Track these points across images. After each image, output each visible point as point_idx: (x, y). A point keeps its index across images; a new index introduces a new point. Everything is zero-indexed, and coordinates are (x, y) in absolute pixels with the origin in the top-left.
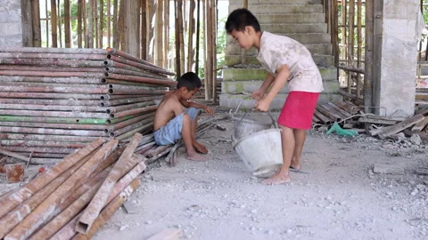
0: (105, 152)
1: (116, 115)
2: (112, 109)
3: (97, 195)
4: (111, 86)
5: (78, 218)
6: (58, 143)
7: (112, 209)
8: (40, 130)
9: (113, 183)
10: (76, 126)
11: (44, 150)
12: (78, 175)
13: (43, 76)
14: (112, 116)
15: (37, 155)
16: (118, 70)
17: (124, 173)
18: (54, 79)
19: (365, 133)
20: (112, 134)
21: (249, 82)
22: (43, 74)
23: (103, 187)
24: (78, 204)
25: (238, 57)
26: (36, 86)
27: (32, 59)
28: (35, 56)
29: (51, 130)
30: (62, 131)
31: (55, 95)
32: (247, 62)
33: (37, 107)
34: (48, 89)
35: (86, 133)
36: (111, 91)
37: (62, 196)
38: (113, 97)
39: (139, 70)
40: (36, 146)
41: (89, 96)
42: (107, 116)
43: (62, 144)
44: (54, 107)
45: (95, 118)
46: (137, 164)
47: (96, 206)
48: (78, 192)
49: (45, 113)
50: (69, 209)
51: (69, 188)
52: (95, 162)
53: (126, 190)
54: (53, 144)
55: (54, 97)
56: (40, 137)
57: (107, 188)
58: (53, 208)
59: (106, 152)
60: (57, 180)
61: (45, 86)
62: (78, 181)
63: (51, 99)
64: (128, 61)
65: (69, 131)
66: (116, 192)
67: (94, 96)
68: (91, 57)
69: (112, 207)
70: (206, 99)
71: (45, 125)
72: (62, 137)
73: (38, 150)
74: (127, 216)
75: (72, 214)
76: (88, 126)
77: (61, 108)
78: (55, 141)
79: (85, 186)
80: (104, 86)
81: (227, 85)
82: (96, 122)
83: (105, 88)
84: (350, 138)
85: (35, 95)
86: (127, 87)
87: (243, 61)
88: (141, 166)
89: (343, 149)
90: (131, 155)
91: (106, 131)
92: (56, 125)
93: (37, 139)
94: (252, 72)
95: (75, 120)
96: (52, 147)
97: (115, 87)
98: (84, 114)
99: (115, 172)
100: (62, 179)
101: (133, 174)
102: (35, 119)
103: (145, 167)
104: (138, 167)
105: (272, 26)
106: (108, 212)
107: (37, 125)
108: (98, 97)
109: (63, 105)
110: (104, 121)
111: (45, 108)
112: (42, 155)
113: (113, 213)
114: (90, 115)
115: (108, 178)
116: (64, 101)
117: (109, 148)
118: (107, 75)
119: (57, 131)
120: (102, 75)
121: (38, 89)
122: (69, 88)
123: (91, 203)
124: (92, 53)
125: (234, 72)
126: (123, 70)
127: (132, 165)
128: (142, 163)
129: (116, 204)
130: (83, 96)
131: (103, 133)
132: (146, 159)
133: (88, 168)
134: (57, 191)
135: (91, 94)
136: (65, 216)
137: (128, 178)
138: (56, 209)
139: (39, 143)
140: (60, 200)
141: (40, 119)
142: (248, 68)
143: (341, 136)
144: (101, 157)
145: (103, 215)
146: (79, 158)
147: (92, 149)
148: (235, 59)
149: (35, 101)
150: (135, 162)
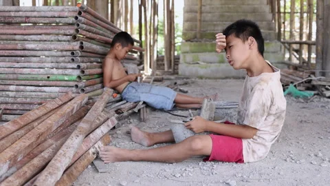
0: (74, 105)
1: (87, 72)
2: (83, 65)
3: (61, 151)
4: (82, 43)
5: (35, 181)
6: (28, 100)
7: (80, 169)
8: (12, 88)
9: (81, 137)
10: (47, 83)
11: (15, 107)
12: (40, 128)
13: (15, 34)
14: (83, 72)
15: (8, 112)
16: (89, 27)
17: (93, 126)
18: (26, 37)
19: (318, 94)
20: (83, 90)
21: (204, 54)
22: (15, 32)
23: (69, 142)
24: (37, 162)
25: (193, 32)
26: (8, 44)
27: (5, 17)
28: (7, 14)
29: (22, 87)
30: (33, 88)
31: (26, 53)
32: (202, 37)
33: (9, 64)
34: (19, 46)
35: (57, 89)
36: (82, 47)
37: (19, 152)
38: (84, 54)
39: (109, 32)
40: (7, 103)
41: (59, 53)
42: (77, 72)
43: (32, 101)
44: (26, 65)
45: (66, 75)
46: (108, 119)
47: (59, 165)
48: (40, 148)
49: (16, 70)
50: (25, 168)
51: (28, 143)
52: (62, 116)
53: (96, 146)
54: (24, 100)
55: (25, 55)
56: (11, 94)
57: (74, 143)
58: (6, 167)
59: (76, 105)
60: (15, 134)
61: (17, 44)
62: (41, 134)
63: (22, 56)
64: (98, 21)
65: (40, 88)
66: (85, 148)
67: (65, 53)
68: (62, 14)
69: (80, 165)
70: (166, 69)
71: (17, 82)
72: (34, 93)
73: (9, 107)
74: (98, 175)
75: (28, 175)
76: (58, 83)
77: (32, 65)
78: (26, 98)
79: (50, 141)
80: (75, 43)
81: (185, 57)
82: (66, 78)
83: (76, 45)
84: (306, 99)
85: (6, 53)
86: (98, 47)
87: (198, 36)
88: (112, 121)
89: (304, 108)
90: (101, 109)
91: (77, 86)
92: (27, 82)
93: (8, 96)
94: (206, 45)
95: (46, 77)
96: (23, 104)
97: (86, 44)
98: (55, 71)
99: (83, 125)
100: (22, 131)
101: (104, 129)
102: (6, 76)
103: (116, 122)
104: (109, 122)
105: (222, 8)
106: (75, 172)
107: (8, 82)
108: (69, 53)
109: (34, 62)
110: (74, 77)
111: (17, 65)
112: (14, 112)
113: (81, 173)
114: (60, 71)
115: (76, 132)
116: (35, 59)
117: (79, 102)
118: (77, 31)
119: (28, 88)
120: (72, 32)
121: (10, 47)
122: (41, 46)
123: (53, 161)
124: (63, 11)
125: (191, 46)
126: (95, 30)
127: (102, 120)
128: (114, 118)
129: (84, 162)
130: (54, 53)
131: (74, 89)
132: (116, 115)
133: (54, 121)
134: (14, 145)
135: (62, 51)
136: (19, 177)
137: (99, 132)
138: (9, 168)
139: (11, 100)
140: (15, 156)
141: (11, 76)
142: (203, 42)
143: (297, 97)
144: (69, 110)
145: (68, 175)
146: (45, 111)
147: (60, 103)
148: (191, 34)
149: (7, 59)
150: (106, 117)
